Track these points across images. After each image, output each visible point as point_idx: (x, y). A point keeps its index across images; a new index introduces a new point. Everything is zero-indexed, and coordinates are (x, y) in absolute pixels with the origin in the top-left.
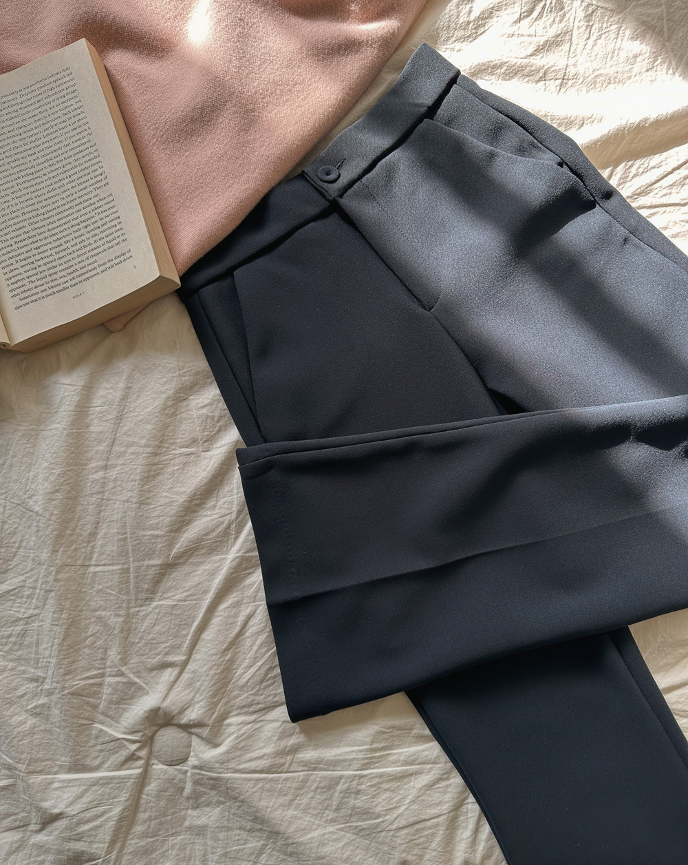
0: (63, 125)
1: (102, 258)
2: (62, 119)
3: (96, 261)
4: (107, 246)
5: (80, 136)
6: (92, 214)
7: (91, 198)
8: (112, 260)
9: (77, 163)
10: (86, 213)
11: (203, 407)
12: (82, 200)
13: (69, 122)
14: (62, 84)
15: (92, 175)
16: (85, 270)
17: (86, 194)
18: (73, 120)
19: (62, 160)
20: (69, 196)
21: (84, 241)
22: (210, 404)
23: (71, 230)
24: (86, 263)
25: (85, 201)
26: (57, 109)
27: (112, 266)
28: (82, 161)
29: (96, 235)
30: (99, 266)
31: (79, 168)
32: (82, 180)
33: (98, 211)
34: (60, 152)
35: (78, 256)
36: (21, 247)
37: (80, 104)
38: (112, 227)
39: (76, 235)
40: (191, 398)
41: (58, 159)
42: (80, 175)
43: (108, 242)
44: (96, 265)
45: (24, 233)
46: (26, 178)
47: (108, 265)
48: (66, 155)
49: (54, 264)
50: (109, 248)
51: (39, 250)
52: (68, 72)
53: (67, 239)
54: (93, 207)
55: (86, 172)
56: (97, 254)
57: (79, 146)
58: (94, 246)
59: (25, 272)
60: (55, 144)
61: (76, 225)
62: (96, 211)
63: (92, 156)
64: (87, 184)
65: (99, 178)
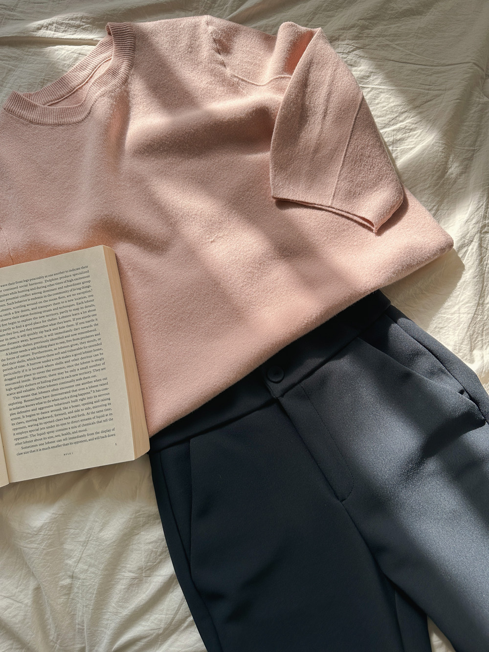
0: (76, 312)
1: (91, 429)
2: (76, 307)
3: (86, 430)
4: (96, 420)
5: (88, 324)
6: (89, 390)
7: (89, 377)
8: (99, 433)
9: (82, 346)
10: (84, 389)
11: (150, 543)
12: (82, 376)
13: (80, 311)
14: (80, 278)
15: (94, 358)
16: (76, 435)
17: (86, 373)
18: (85, 310)
19: (71, 341)
20: (72, 371)
21: (79, 411)
22: (156, 542)
23: (70, 400)
24: (78, 429)
25: (85, 378)
26: (72, 298)
27: (98, 438)
28: (87, 345)
29: (89, 408)
30: (88, 435)
31: (84, 350)
32: (85, 360)
33: (94, 389)
34: (70, 333)
35: (72, 422)
36: (29, 406)
37: (91, 298)
38: (103, 405)
39: (74, 404)
40: (142, 533)
41: (68, 339)
42: (83, 356)
43: (98, 417)
44: (85, 433)
45: (33, 394)
46: (41, 350)
47: (95, 436)
48: (75, 337)
49: (52, 424)
50: (98, 422)
51: (43, 411)
52: (86, 270)
53: (66, 406)
54: (90, 385)
55: (89, 354)
56: (88, 424)
57: (86, 332)
58: (86, 417)
59: (29, 426)
60: (68, 326)
61: (75, 396)
62: (93, 389)
63: (95, 343)
64: (88, 365)
65: (98, 362)
